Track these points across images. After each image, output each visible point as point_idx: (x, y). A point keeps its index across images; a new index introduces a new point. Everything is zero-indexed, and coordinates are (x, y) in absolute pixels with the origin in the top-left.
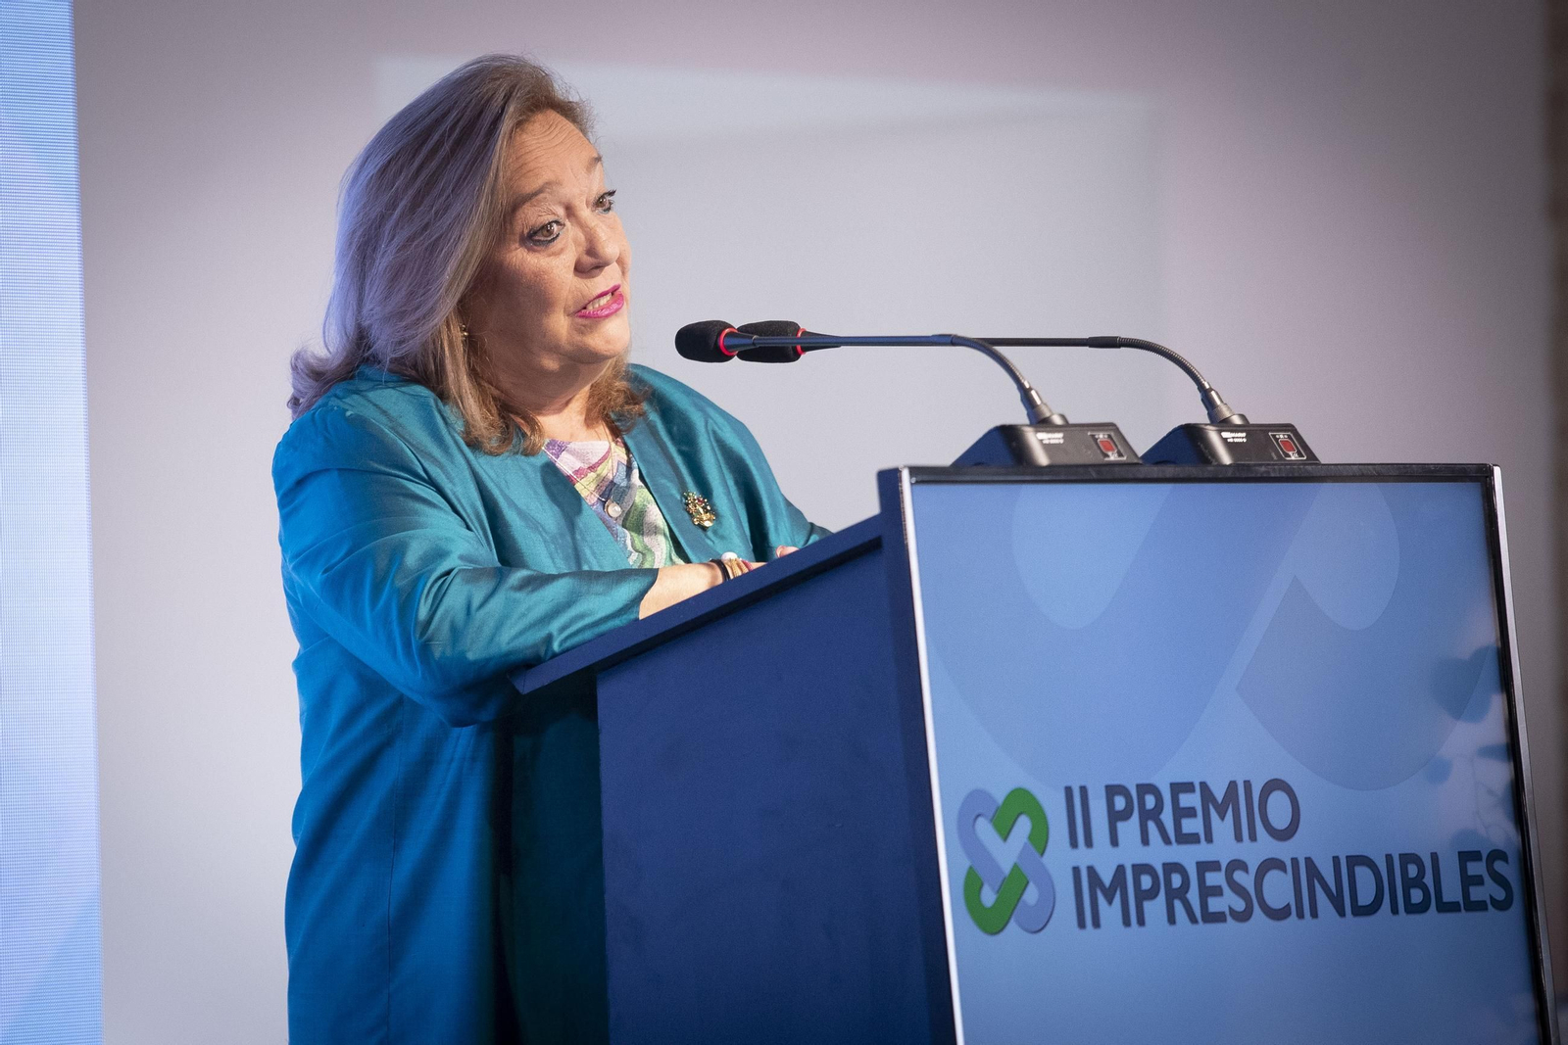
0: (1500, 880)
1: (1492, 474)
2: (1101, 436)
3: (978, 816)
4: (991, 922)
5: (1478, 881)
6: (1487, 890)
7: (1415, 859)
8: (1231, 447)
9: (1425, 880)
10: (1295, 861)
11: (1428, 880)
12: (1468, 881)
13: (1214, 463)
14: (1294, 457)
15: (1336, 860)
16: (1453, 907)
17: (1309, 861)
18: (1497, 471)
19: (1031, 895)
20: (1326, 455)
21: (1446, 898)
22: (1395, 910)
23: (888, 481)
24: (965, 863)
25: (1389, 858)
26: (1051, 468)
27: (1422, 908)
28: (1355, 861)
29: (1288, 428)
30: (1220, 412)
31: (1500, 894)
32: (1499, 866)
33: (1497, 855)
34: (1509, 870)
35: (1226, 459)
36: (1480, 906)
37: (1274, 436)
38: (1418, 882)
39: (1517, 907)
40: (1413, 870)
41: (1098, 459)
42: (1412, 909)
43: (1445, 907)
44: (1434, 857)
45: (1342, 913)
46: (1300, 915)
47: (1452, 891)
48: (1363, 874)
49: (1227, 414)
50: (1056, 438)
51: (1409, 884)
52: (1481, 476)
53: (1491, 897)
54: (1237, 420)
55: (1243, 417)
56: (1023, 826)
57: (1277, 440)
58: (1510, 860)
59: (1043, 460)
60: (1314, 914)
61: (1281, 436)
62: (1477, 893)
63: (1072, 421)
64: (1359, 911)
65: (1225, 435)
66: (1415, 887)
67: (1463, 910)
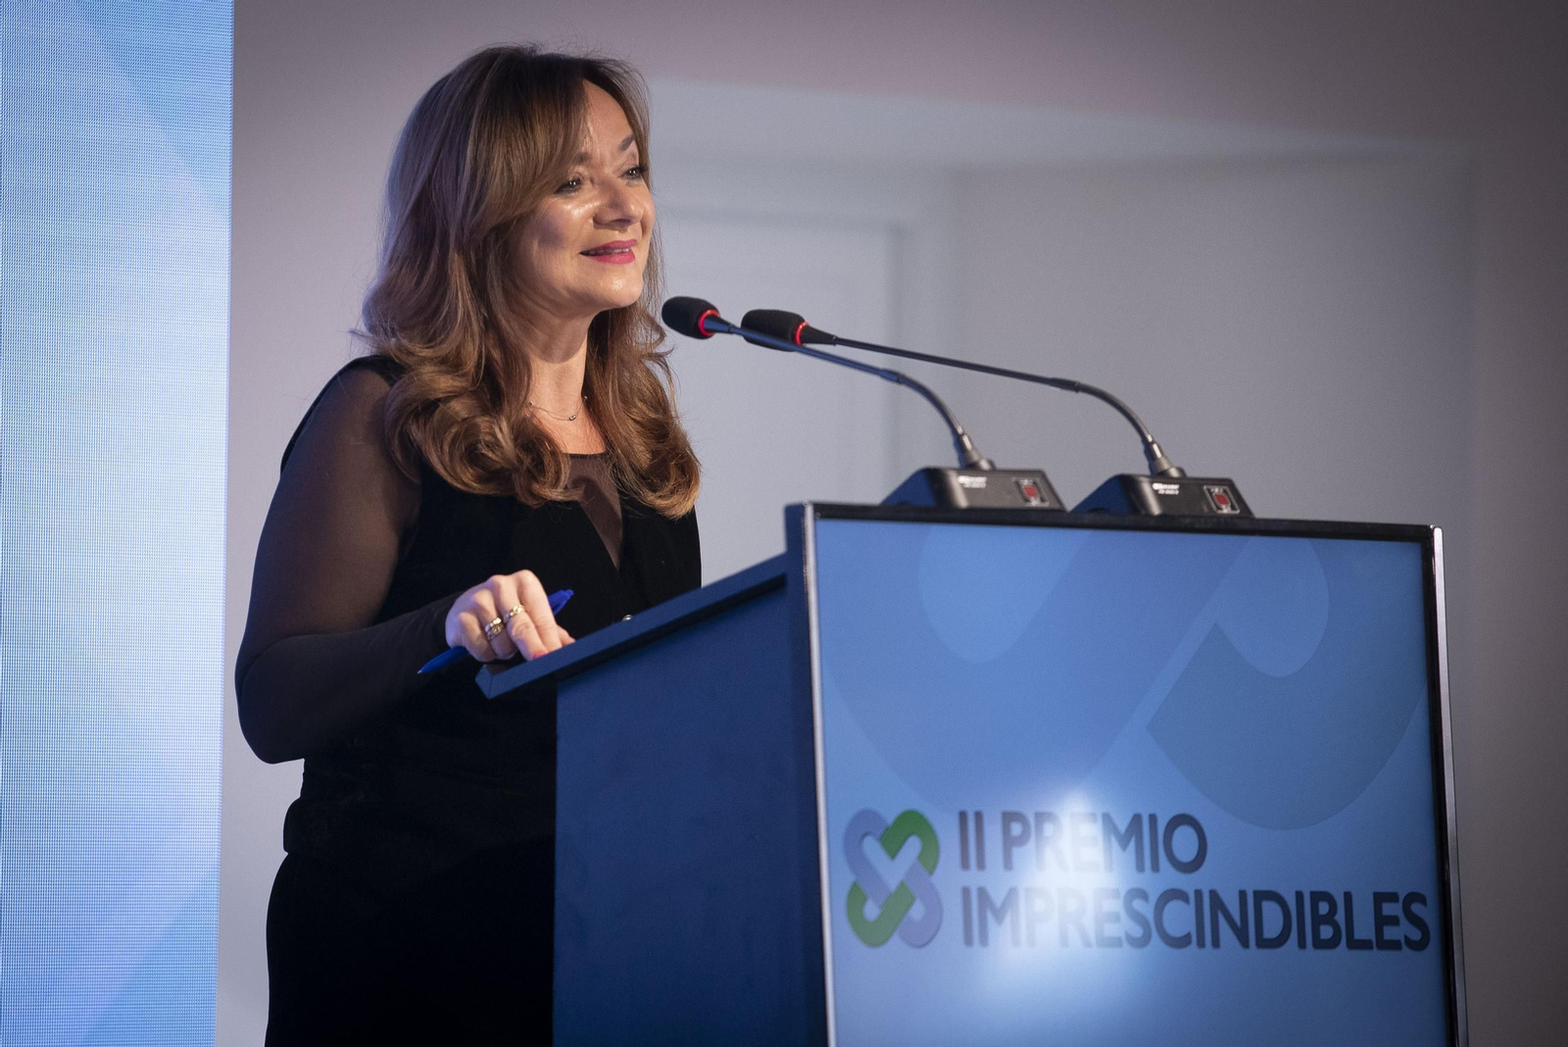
0: (1417, 921)
1: (1432, 536)
2: (1026, 482)
3: (866, 834)
4: (873, 936)
5: (1394, 921)
6: (1404, 930)
7: (1327, 897)
8: (1162, 498)
9: (1337, 918)
10: (1198, 894)
11: (1340, 917)
12: (1381, 921)
13: (1143, 512)
14: (1226, 510)
15: (1243, 894)
16: (1365, 945)
17: (1213, 894)
18: (1438, 534)
19: (917, 911)
20: (1261, 510)
21: (1359, 935)
22: (1302, 944)
23: (794, 516)
24: (849, 878)
25: (1299, 895)
26: (969, 510)
27: (1332, 943)
28: (1261, 896)
29: (1227, 483)
30: (1159, 464)
31: (1416, 935)
32: (1416, 908)
33: (1414, 897)
34: (1428, 913)
35: (1155, 509)
36: (1395, 945)
37: (1209, 490)
38: (1329, 919)
39: (1433, 949)
40: (1324, 908)
41: (1019, 503)
42: (1320, 944)
43: (1355, 944)
44: (1348, 897)
45: (1245, 944)
46: (1201, 944)
47: (1364, 929)
48: (1271, 909)
49: (1166, 466)
50: (978, 482)
51: (1318, 921)
52: (1422, 537)
53: (1406, 937)
54: (1174, 473)
55: (1181, 470)
56: (913, 846)
57: (1211, 494)
58: (1428, 902)
59: (962, 502)
60: (1216, 943)
61: (1216, 490)
62: (1390, 933)
63: (999, 465)
64: (1263, 943)
65: (1156, 486)
66: (1326, 923)
67: (1375, 949)
